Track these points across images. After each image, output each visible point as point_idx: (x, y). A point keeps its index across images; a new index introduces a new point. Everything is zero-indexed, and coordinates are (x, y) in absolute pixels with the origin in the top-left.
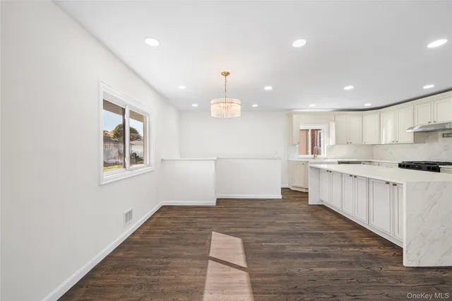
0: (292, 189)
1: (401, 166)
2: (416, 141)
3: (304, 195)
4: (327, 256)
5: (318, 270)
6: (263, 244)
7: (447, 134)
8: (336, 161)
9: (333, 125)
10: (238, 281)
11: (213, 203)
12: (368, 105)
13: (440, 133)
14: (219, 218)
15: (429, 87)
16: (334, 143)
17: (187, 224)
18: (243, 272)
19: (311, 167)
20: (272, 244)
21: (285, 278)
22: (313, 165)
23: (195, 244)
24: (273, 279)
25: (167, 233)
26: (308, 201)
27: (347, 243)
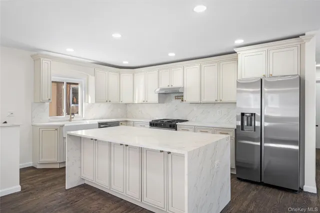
0: (38, 167)
1: (153, 124)
2: (159, 100)
7: (178, 96)
8: (96, 122)
9: (92, 79)
12: (126, 63)
13: (174, 95)
16: (94, 102)
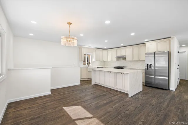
1: (115, 68)
2: (117, 60)
3: (89, 81)
4: (112, 101)
5: (114, 106)
6: (90, 105)
8: (96, 67)
9: (94, 53)
10: (95, 123)
11: (49, 93)
12: (105, 48)
13: (122, 58)
14: (59, 100)
15: (122, 45)
16: (95, 60)
17: (43, 108)
18: (95, 119)
19: (93, 70)
20: (93, 104)
21: (108, 114)
22: (93, 69)
23: (59, 117)
24: (106, 116)
25: (33, 119)
26: (91, 83)
27: (113, 95)
